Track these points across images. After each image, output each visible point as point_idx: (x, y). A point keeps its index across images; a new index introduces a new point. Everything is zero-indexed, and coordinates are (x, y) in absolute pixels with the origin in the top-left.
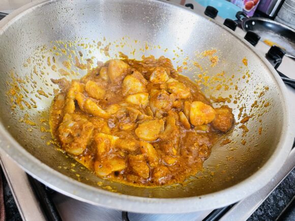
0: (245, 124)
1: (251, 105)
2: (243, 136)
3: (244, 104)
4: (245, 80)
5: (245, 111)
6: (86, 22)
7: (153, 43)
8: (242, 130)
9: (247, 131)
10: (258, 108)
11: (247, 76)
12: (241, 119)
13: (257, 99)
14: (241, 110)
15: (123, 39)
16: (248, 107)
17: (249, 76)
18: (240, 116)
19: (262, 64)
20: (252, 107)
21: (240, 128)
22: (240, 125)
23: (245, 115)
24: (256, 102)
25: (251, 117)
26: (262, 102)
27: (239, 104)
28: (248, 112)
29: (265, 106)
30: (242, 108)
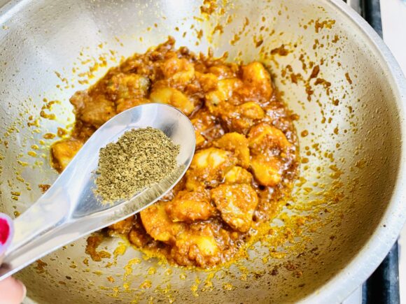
0: (319, 76)
1: (311, 47)
2: (328, 94)
3: (302, 50)
4: (284, 17)
5: (308, 58)
6: (17, 71)
8: (321, 86)
9: (328, 84)
10: (324, 48)
12: (310, 71)
13: (315, 37)
14: (301, 59)
15: (81, 54)
17: (287, 9)
18: (304, 67)
20: (314, 48)
21: (316, 84)
22: (314, 80)
23: (311, 64)
24: (317, 41)
25: (322, 64)
26: (326, 38)
27: (294, 53)
28: (313, 59)
29: (333, 41)
30: (302, 56)
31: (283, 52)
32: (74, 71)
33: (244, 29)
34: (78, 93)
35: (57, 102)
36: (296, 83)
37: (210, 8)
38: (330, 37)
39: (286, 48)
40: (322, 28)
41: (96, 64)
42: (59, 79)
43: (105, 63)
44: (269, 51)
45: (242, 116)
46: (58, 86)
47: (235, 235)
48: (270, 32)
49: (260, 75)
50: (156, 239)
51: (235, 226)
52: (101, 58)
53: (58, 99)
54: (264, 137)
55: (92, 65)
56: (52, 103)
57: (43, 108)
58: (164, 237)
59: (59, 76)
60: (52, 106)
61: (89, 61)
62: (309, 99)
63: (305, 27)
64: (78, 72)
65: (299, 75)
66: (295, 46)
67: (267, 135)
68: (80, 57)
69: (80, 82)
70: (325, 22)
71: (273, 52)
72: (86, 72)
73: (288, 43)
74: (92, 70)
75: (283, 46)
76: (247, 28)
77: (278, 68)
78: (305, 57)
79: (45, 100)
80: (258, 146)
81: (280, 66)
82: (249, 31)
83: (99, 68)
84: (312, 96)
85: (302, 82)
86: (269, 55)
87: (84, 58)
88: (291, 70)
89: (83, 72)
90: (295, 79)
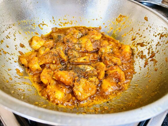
0: (154, 58)
1: (155, 45)
2: (154, 66)
3: (151, 45)
4: (148, 30)
5: (152, 49)
6: (40, 7)
7: (84, 17)
8: (152, 62)
9: (156, 62)
10: (161, 46)
11: (149, 28)
12: (150, 55)
13: (158, 41)
14: (149, 49)
15: (65, 16)
16: (154, 47)
17: (150, 27)
18: (149, 53)
19: (158, 17)
20: (156, 46)
21: (150, 61)
22: (151, 59)
23: (153, 52)
24: (159, 43)
25: (157, 53)
26: (163, 42)
27: (147, 46)
28: (154, 50)
29: (166, 43)
30: (150, 48)
31: (142, 45)
32: (59, 20)
33: (130, 32)
34: (56, 28)
35: (47, 25)
36: (142, 59)
37: (120, 20)
38: (165, 41)
39: (144, 43)
40: (163, 37)
41: (68, 22)
42: (53, 19)
43: (72, 23)
44: (136, 43)
45: (110, 60)
46: (51, 21)
47: (74, 98)
48: (140, 36)
49: (127, 50)
50: (41, 80)
51: (76, 94)
52: (71, 21)
53: (48, 25)
54: (115, 72)
55: (67, 22)
56: (45, 25)
57: (41, 24)
58: (45, 81)
59: (53, 18)
60: (44, 25)
61: (66, 20)
62: (145, 67)
63: (156, 36)
64: (61, 21)
65: (145, 56)
66: (148, 44)
67: (116, 72)
68: (64, 17)
69: (59, 24)
70: (165, 35)
71: (138, 44)
72: (63, 22)
73: (146, 41)
74: (66, 23)
75: (143, 42)
76: (132, 32)
77: (137, 51)
78: (151, 49)
79: (43, 22)
80: (110, 74)
81: (139, 50)
82: (132, 33)
83: (69, 24)
84: (147, 66)
85: (145, 59)
86: (136, 45)
87: (65, 18)
88: (142, 53)
89: (62, 22)
90: (142, 57)
